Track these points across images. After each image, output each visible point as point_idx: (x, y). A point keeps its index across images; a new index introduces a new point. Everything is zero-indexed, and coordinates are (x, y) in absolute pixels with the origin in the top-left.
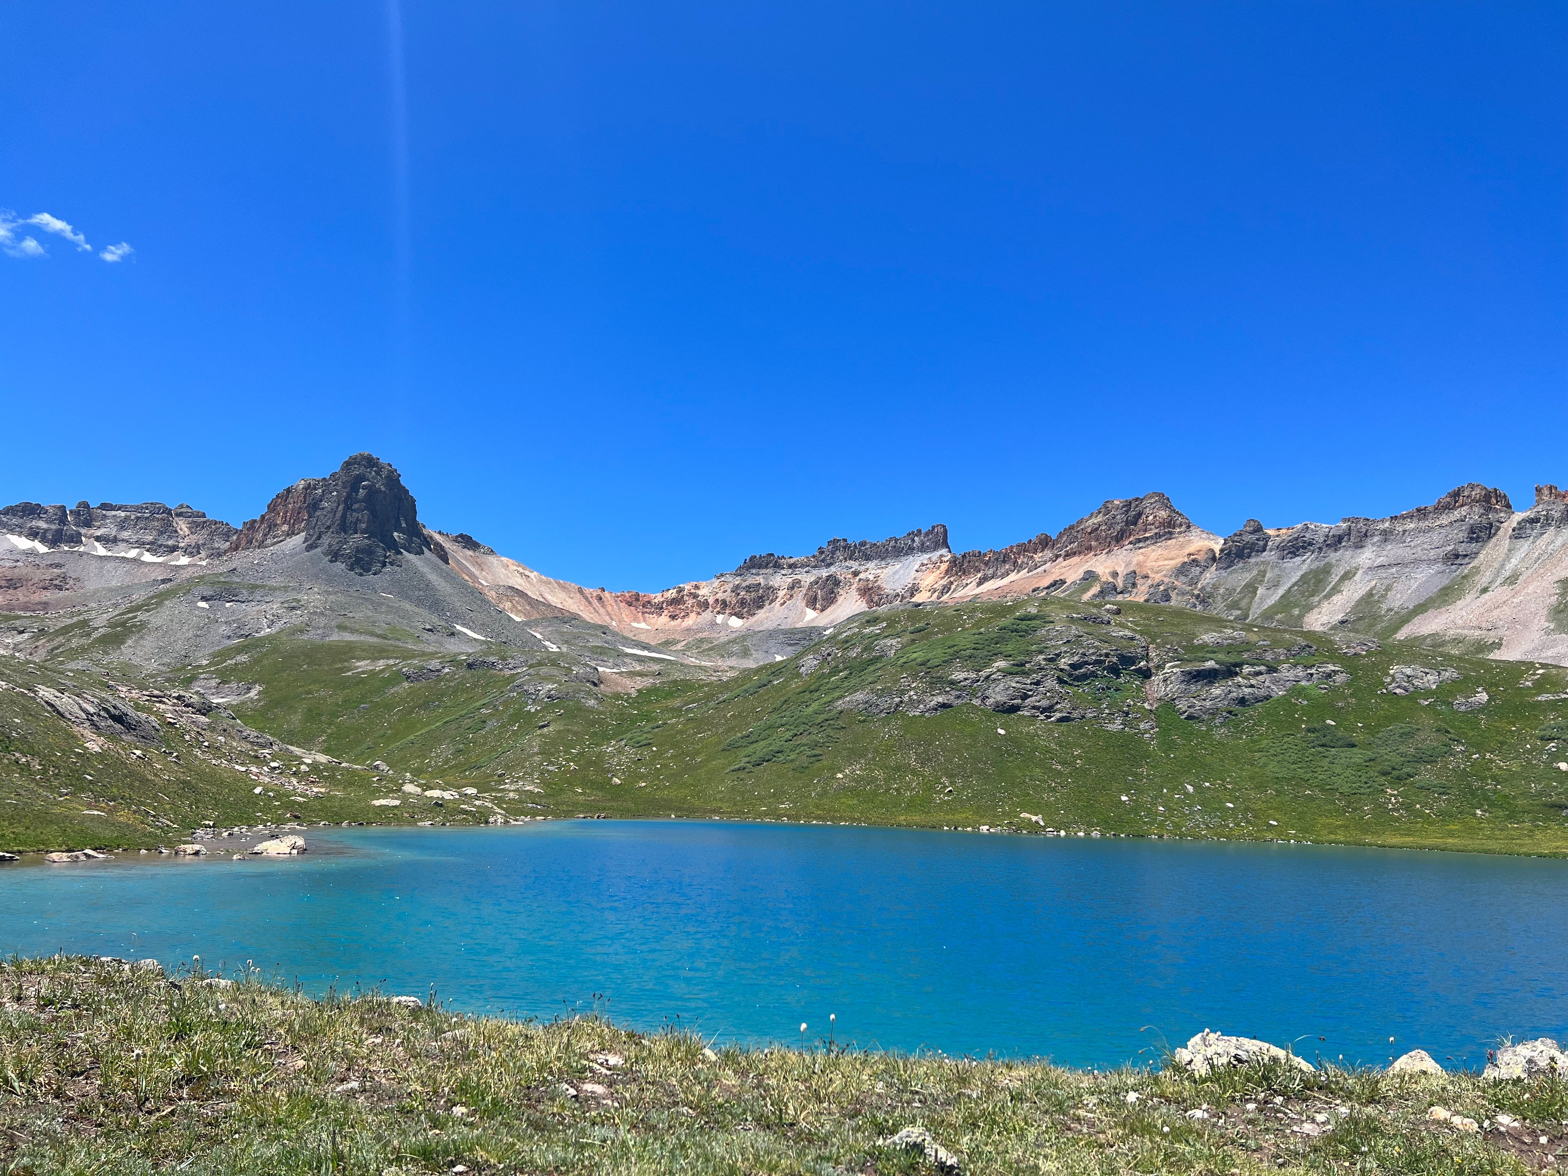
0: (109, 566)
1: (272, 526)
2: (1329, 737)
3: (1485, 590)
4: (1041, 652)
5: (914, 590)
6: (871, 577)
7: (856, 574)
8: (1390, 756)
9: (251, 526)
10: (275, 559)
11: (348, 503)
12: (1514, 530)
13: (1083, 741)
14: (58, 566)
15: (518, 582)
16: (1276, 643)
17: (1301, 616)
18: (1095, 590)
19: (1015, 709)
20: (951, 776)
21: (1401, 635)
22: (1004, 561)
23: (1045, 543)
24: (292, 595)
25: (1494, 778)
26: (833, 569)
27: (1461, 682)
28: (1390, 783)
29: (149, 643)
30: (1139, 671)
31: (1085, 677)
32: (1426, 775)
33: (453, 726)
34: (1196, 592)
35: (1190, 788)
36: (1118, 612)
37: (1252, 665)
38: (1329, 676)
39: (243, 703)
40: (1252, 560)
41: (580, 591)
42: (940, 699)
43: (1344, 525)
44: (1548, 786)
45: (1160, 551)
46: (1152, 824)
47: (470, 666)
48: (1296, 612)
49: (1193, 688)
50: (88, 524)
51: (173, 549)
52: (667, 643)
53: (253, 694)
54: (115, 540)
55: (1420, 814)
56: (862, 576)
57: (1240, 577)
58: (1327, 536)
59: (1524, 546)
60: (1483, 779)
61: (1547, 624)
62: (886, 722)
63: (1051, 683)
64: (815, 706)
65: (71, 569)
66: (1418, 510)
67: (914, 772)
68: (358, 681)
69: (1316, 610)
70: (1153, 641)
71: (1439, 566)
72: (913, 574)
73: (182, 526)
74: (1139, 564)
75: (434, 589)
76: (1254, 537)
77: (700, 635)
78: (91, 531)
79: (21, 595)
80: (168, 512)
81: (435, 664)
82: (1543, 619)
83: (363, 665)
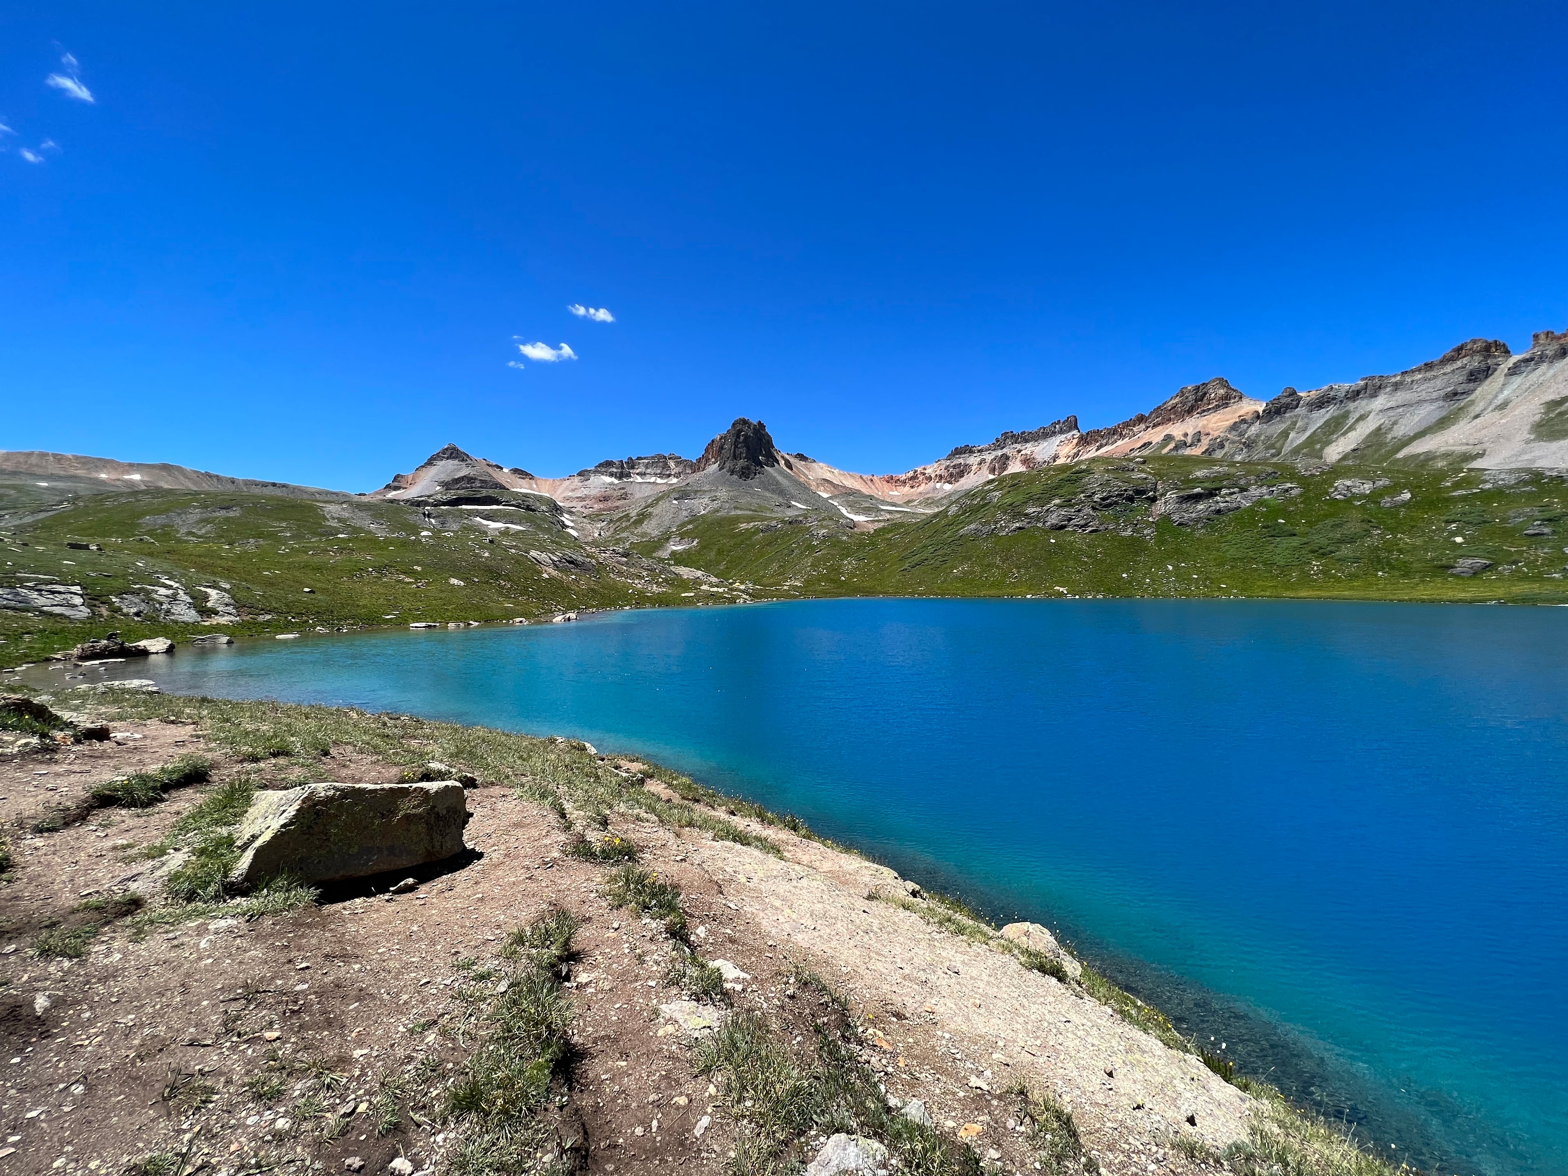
0: (644, 486)
1: (708, 460)
2: (1277, 531)
3: (1477, 416)
4: (1083, 492)
5: (1055, 457)
6: (1029, 453)
7: (1019, 451)
8: (1319, 540)
9: (699, 460)
10: (706, 476)
11: (736, 444)
12: (1509, 369)
13: (1104, 543)
14: (623, 489)
15: (828, 476)
16: (1249, 473)
17: (1322, 449)
18: (1172, 446)
19: (1063, 527)
20: (1018, 568)
21: (1400, 455)
22: (1114, 434)
23: (1141, 419)
24: (713, 494)
25: (1400, 551)
26: (1005, 450)
27: (1390, 487)
28: (1316, 557)
29: (654, 522)
30: (1148, 498)
31: (1110, 505)
32: (1346, 550)
33: (779, 554)
34: (1243, 440)
35: (1170, 568)
36: (1144, 462)
37: (1229, 488)
38: (1287, 491)
39: (691, 548)
40: (1287, 415)
41: (861, 477)
42: (1018, 525)
43: (1362, 383)
44: (1441, 554)
45: (1218, 417)
46: (1138, 589)
47: (790, 523)
48: (1318, 446)
49: (1184, 506)
50: (633, 468)
51: (669, 476)
52: (909, 502)
53: (695, 543)
54: (645, 474)
55: (1334, 576)
56: (1023, 452)
57: (1277, 427)
58: (1348, 392)
59: (1517, 381)
60: (1390, 552)
61: (1528, 436)
62: (986, 540)
63: (1088, 510)
64: (949, 533)
65: (629, 490)
66: (1426, 365)
67: (998, 567)
68: (741, 534)
69: (1334, 444)
70: (1161, 479)
71: (1441, 403)
72: (1055, 448)
73: (672, 464)
74: (1204, 427)
75: (780, 484)
76: (1289, 399)
77: (927, 496)
78: (635, 471)
79: (609, 504)
80: (665, 457)
81: (774, 523)
82: (1526, 432)
83: (744, 526)
